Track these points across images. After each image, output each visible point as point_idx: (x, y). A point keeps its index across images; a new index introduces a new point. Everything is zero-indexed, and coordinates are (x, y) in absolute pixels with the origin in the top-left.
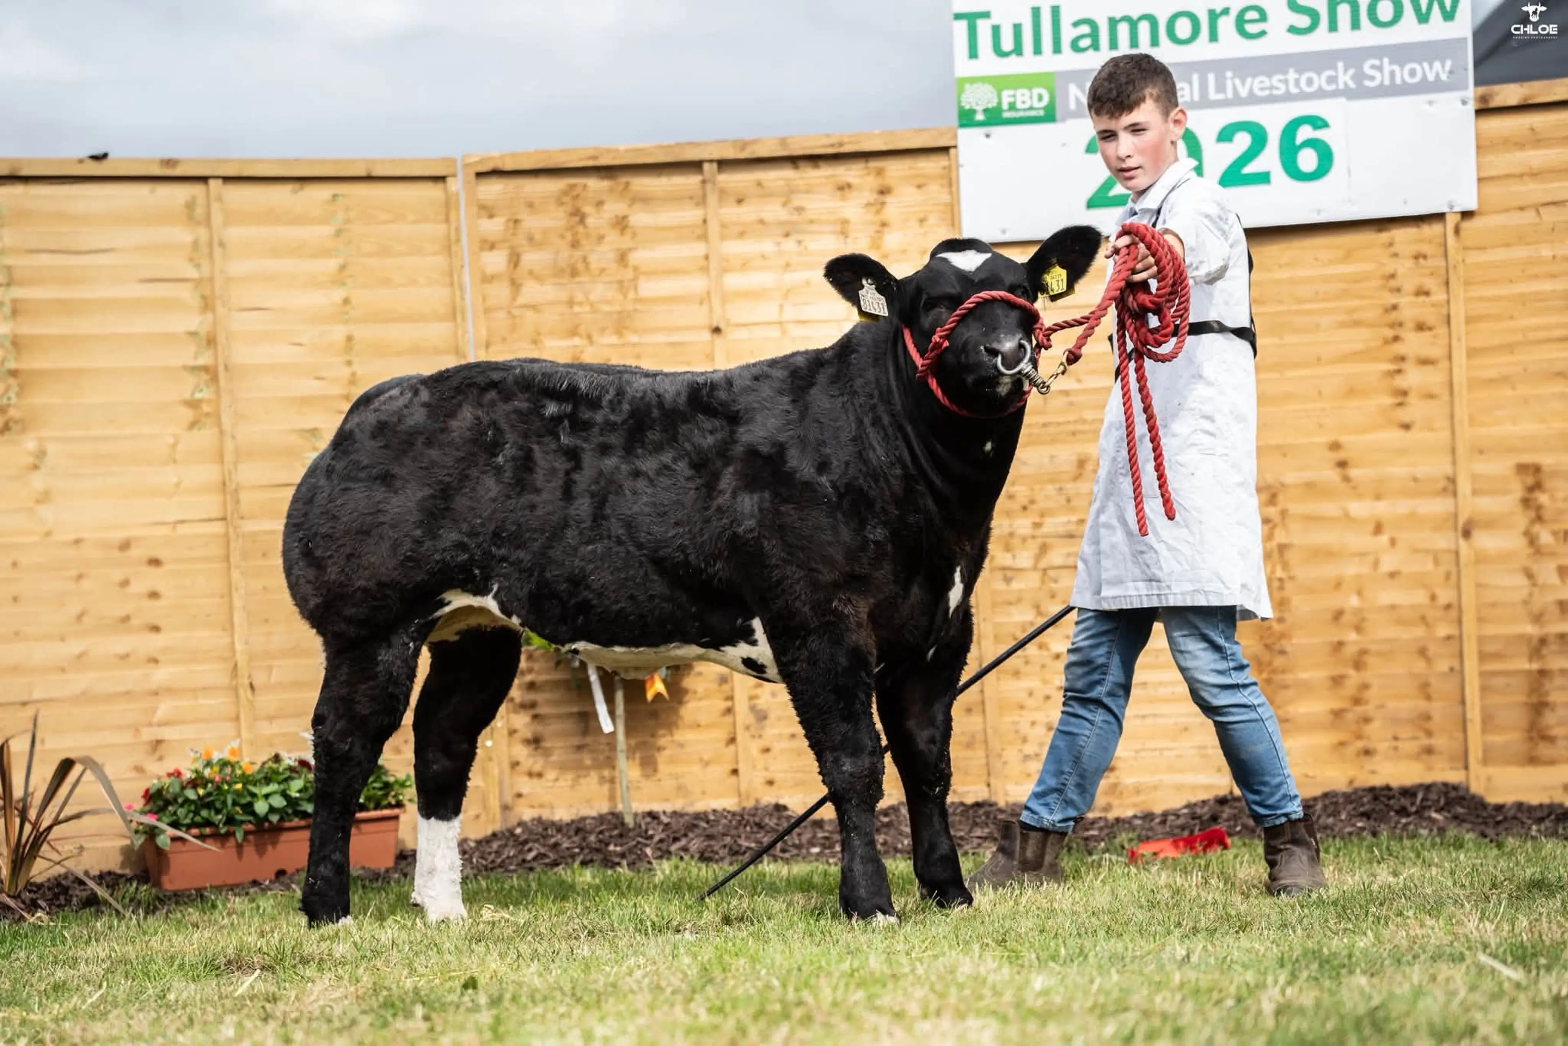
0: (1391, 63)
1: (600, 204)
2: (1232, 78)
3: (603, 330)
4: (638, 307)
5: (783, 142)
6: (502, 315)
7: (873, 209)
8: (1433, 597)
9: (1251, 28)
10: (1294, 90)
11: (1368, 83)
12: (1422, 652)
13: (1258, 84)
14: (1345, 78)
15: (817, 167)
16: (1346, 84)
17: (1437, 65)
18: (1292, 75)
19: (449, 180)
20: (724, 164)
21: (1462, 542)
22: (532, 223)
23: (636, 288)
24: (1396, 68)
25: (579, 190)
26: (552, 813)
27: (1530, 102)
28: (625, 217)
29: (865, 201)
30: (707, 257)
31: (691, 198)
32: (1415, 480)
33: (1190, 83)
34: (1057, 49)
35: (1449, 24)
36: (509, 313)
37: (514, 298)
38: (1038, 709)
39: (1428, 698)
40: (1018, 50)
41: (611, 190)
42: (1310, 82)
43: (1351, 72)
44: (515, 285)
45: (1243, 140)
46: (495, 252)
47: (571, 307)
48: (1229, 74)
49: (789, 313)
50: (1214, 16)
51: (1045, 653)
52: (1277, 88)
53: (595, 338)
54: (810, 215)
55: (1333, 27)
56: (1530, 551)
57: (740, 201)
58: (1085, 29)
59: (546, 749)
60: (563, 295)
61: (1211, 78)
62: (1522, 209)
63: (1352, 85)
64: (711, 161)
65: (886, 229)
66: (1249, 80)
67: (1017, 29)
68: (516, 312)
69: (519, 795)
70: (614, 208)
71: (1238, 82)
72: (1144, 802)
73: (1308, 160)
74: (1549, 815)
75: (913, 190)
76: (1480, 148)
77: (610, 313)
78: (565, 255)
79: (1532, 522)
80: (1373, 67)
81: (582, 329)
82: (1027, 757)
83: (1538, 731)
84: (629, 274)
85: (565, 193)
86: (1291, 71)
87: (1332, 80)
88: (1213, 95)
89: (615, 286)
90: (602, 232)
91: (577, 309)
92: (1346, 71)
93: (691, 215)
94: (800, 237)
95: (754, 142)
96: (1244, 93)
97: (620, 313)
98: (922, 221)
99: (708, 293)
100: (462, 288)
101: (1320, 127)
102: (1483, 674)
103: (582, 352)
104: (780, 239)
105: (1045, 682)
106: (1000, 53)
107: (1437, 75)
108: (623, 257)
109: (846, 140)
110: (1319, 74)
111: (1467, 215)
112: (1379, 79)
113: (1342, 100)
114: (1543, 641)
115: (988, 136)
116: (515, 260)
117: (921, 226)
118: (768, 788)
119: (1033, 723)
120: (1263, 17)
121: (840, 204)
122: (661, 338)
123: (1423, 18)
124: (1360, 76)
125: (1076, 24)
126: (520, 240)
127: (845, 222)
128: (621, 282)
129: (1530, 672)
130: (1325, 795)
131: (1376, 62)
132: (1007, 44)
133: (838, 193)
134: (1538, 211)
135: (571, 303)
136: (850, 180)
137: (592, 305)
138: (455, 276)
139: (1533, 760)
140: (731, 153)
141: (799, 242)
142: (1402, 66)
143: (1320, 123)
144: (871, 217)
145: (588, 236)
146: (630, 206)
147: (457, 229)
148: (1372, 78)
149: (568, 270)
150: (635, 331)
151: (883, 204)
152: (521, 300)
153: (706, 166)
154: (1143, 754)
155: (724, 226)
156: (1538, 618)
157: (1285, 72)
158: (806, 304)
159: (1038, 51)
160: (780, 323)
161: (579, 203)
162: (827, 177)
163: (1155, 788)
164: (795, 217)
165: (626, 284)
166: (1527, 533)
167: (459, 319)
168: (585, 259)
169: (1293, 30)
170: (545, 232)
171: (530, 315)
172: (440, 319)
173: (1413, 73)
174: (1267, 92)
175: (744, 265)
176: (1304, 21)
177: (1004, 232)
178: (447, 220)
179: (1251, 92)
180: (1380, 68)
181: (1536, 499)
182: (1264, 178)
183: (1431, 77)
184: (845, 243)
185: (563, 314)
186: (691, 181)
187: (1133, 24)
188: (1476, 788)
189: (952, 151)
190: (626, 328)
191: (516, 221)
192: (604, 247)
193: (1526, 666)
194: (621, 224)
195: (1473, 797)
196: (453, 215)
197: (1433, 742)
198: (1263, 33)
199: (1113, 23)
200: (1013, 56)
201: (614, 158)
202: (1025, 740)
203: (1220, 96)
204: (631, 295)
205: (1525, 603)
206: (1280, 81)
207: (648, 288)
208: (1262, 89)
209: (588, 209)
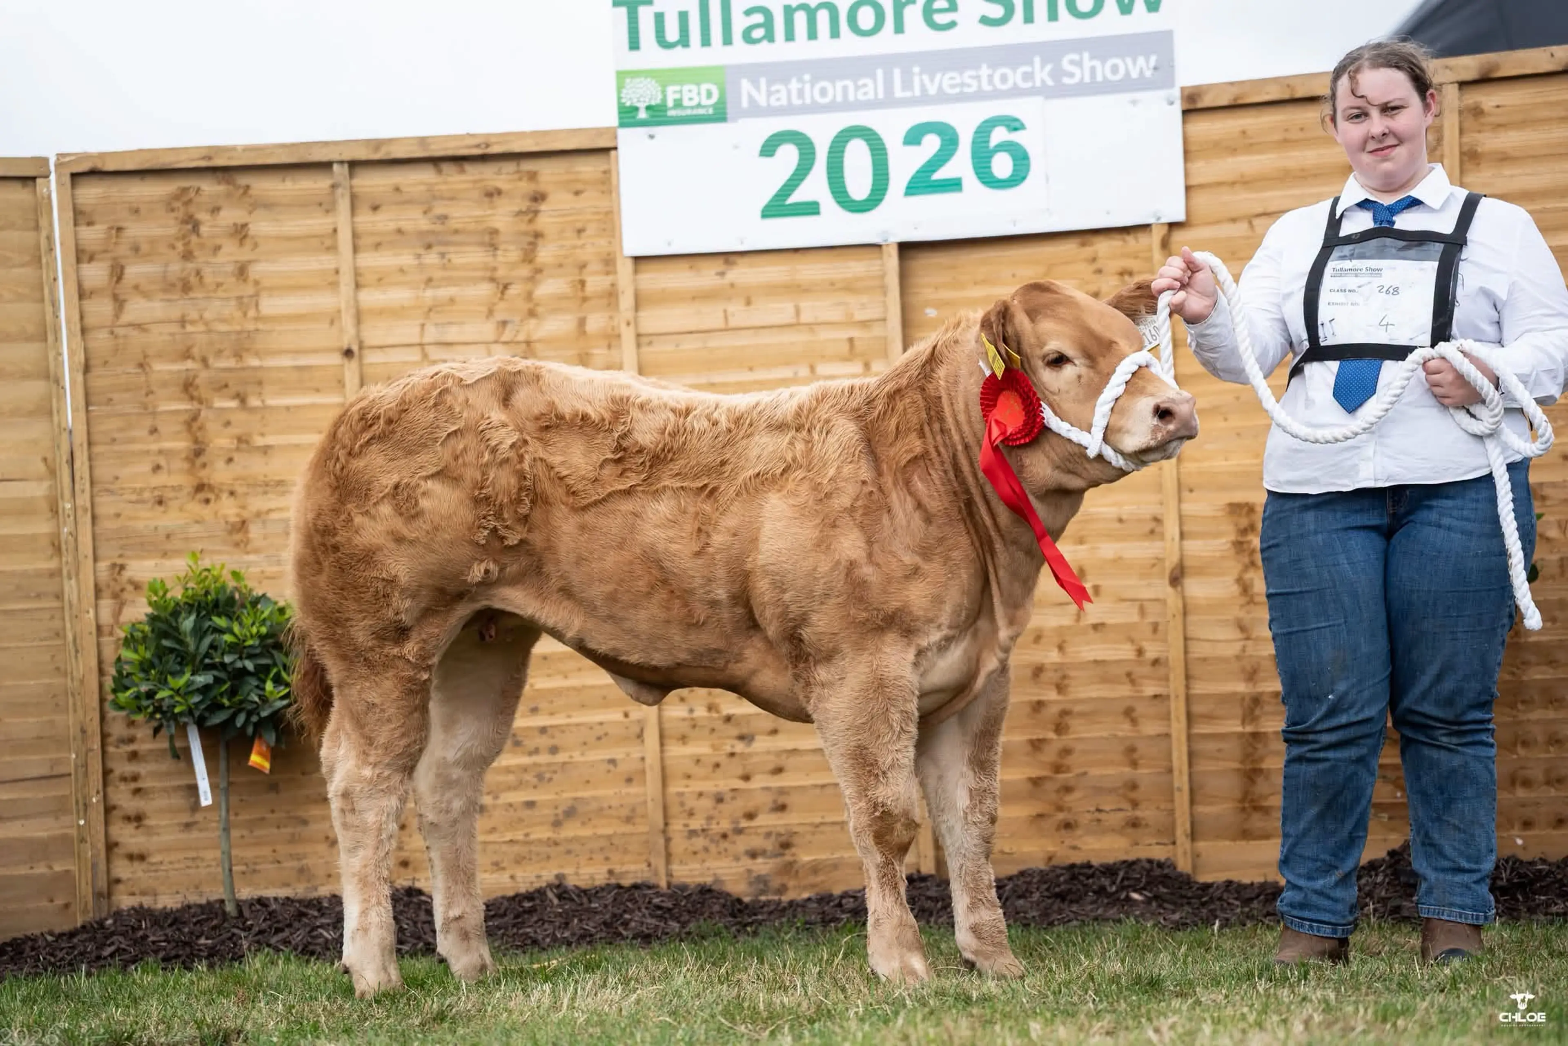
0: (1092, 58)
1: (216, 210)
2: (921, 74)
3: (219, 353)
4: (261, 326)
5: (423, 141)
6: (103, 335)
7: (527, 218)
8: (1140, 652)
10: (986, 87)
11: (1066, 80)
12: (1129, 713)
13: (947, 81)
14: (1042, 74)
15: (463, 171)
16: (1043, 81)
17: (1141, 61)
18: (985, 71)
19: (38, 181)
20: (354, 165)
21: (1170, 590)
22: (135, 230)
23: (257, 305)
24: (1097, 63)
25: (192, 194)
26: (156, 902)
27: (1240, 102)
28: (245, 226)
29: (516, 209)
30: (337, 272)
31: (320, 204)
32: (1121, 520)
34: (727, 40)
35: (1153, 15)
36: (112, 333)
37: (117, 316)
38: (706, 778)
39: (1134, 764)
40: (684, 41)
41: (229, 195)
42: (1004, 79)
43: (1049, 67)
44: (119, 303)
45: (932, 144)
46: (94, 264)
47: (183, 327)
48: (916, 70)
49: (432, 334)
51: (715, 715)
52: (969, 86)
53: (211, 361)
54: (453, 224)
56: (1243, 600)
57: (375, 208)
58: (759, 18)
59: (149, 827)
60: (175, 312)
62: (1234, 220)
63: (1050, 83)
64: (342, 162)
65: (540, 242)
66: (938, 76)
67: (683, 17)
68: (120, 331)
69: (118, 881)
70: (230, 215)
71: (926, 78)
72: (823, 882)
73: (1002, 166)
74: (1258, 896)
75: (570, 196)
76: (1187, 154)
77: (228, 333)
78: (176, 268)
79: (1246, 568)
80: (1072, 62)
81: (195, 351)
82: (693, 833)
83: (1252, 801)
84: (250, 290)
85: (177, 197)
86: (984, 67)
87: (1028, 76)
88: (899, 93)
89: (233, 303)
90: (218, 242)
91: (189, 328)
92: (1042, 67)
93: (318, 223)
94: (442, 249)
95: (390, 141)
96: (932, 90)
97: (239, 333)
98: (580, 231)
99: (339, 311)
100: (54, 304)
101: (1016, 129)
102: (1189, 737)
103: (195, 377)
104: (421, 251)
105: (714, 747)
106: (663, 43)
107: (1141, 72)
108: (242, 271)
109: (493, 140)
110: (1014, 70)
111: (1173, 226)
112: (1078, 76)
113: (1039, 100)
114: (1256, 701)
115: (652, 137)
116: (118, 273)
117: (579, 237)
118: (402, 870)
119: (701, 794)
121: (489, 212)
122: (286, 362)
123: (1126, 8)
124: (1057, 74)
125: (748, 13)
126: (123, 250)
127: (494, 232)
128: (240, 298)
129: (1241, 735)
130: (1022, 874)
131: (1076, 57)
132: (672, 33)
133: (486, 199)
134: (1250, 223)
135: (183, 322)
136: (500, 185)
137: (206, 324)
138: (46, 291)
139: (1246, 835)
140: (362, 154)
141: (443, 255)
142: (1104, 62)
143: (1016, 124)
144: (524, 227)
145: (202, 246)
146: (250, 213)
147: (50, 238)
149: (179, 285)
150: (257, 354)
151: (536, 212)
152: (126, 318)
153: (336, 167)
154: (822, 828)
155: (355, 235)
156: (1251, 676)
157: (978, 68)
158: (450, 323)
159: (706, 41)
160: (421, 345)
161: (192, 209)
162: (475, 182)
163: (835, 866)
164: (438, 227)
165: (245, 300)
166: (1239, 580)
167: (51, 338)
168: (198, 273)
169: (985, 20)
170: (153, 241)
171: (134, 333)
172: (29, 339)
173: (1115, 69)
174: (957, 90)
175: (380, 280)
176: (997, 11)
177: (669, 244)
178: (37, 228)
179: (940, 88)
180: (1079, 64)
181: (1249, 542)
182: (954, 185)
183: (1134, 75)
184: (494, 256)
185: (172, 334)
186: (317, 184)
187: (811, 14)
188: (1184, 865)
189: (613, 153)
190: (247, 350)
191: (119, 229)
192: (221, 258)
193: (1240, 729)
194: (240, 233)
195: (1181, 875)
196: (43, 222)
197: (1138, 813)
198: (952, 24)
199: (789, 11)
200: (679, 48)
201: (229, 158)
202: (691, 814)
203: (908, 94)
204: (252, 313)
205: (1238, 658)
206: (971, 77)
207: (270, 305)
208: (953, 86)
209: (202, 216)
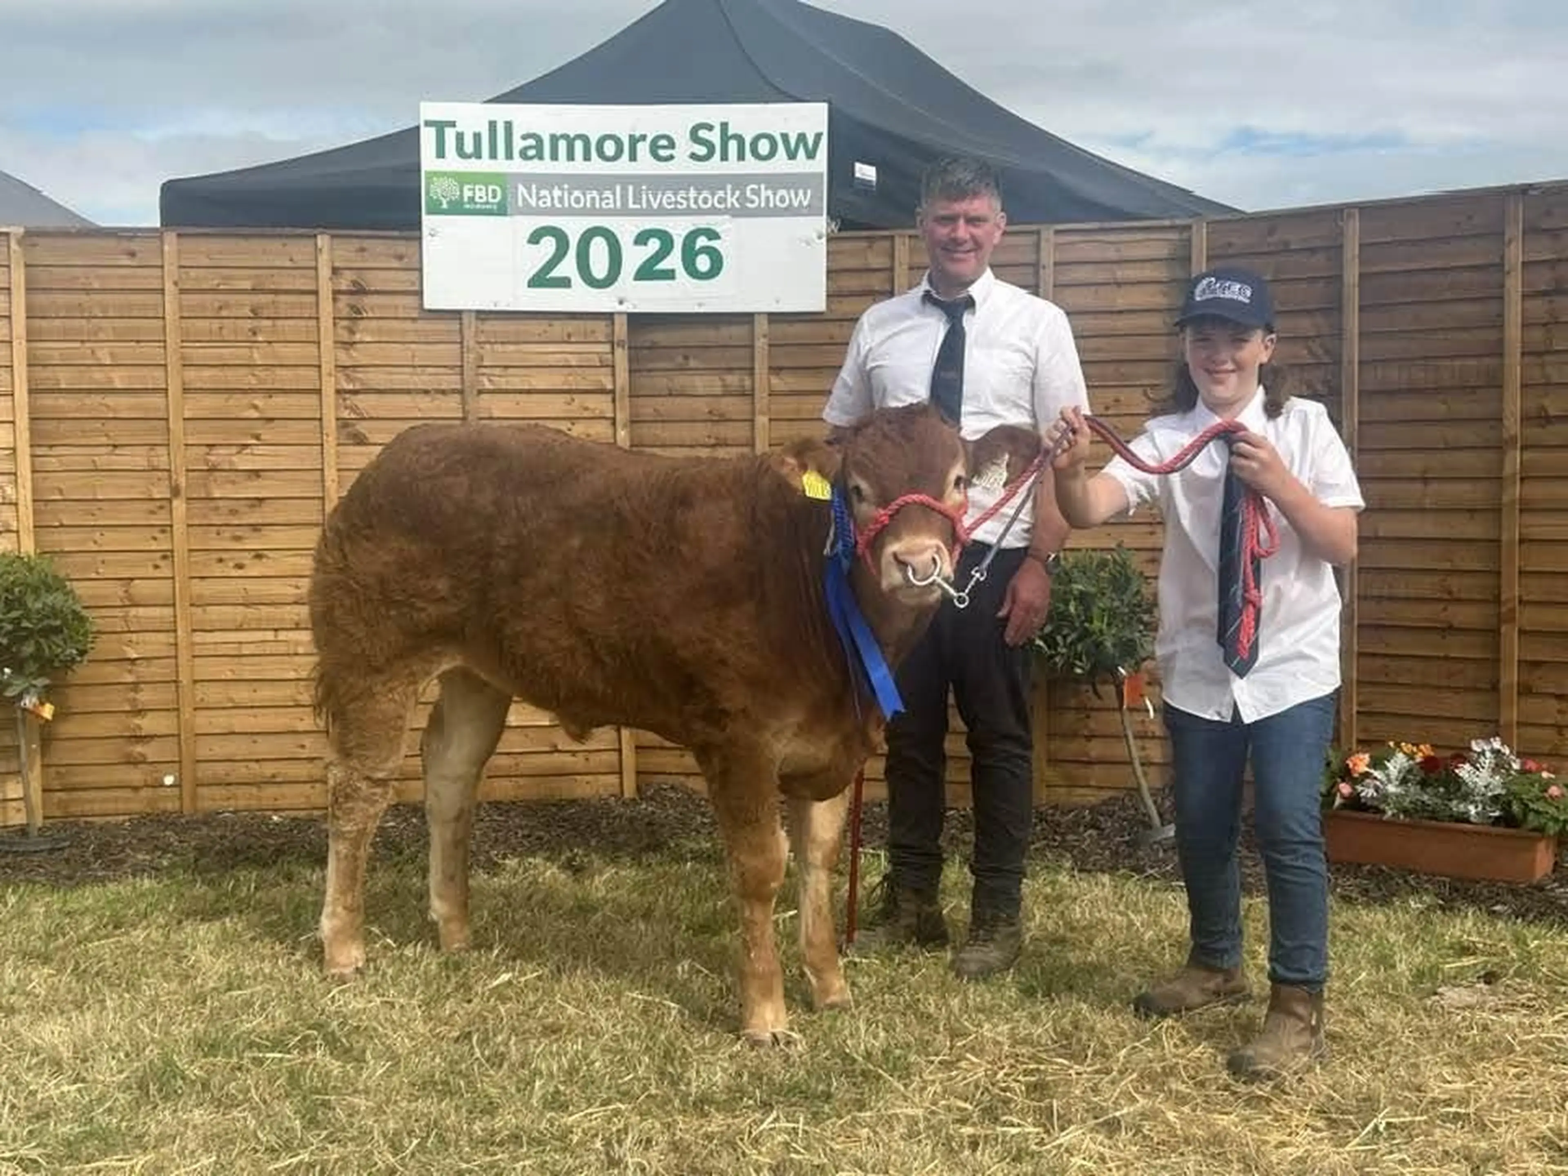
9: (663, 153)
33: (614, 194)
50: (634, 141)
55: (724, 157)
61: (631, 188)
120: (672, 145)
148: (752, 202)
